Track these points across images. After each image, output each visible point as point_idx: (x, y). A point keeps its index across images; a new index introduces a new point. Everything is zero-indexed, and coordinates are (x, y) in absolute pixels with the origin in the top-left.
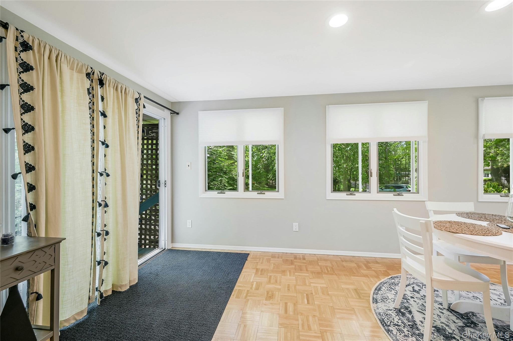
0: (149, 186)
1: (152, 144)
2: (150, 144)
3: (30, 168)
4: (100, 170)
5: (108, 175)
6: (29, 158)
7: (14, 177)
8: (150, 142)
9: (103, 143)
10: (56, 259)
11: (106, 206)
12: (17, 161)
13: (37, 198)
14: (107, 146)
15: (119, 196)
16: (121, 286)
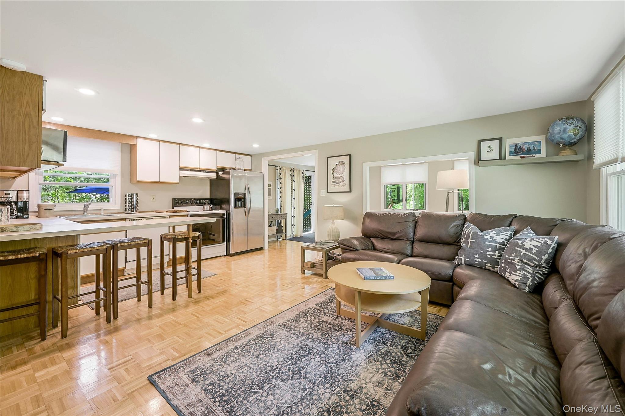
0: (307, 193)
1: (308, 185)
2: (307, 185)
3: (281, 188)
4: (293, 197)
5: (295, 199)
6: (280, 185)
7: (278, 189)
8: (307, 184)
9: (294, 189)
10: (286, 216)
11: (294, 208)
12: (278, 186)
13: (282, 195)
14: (295, 190)
15: (298, 205)
16: (298, 235)
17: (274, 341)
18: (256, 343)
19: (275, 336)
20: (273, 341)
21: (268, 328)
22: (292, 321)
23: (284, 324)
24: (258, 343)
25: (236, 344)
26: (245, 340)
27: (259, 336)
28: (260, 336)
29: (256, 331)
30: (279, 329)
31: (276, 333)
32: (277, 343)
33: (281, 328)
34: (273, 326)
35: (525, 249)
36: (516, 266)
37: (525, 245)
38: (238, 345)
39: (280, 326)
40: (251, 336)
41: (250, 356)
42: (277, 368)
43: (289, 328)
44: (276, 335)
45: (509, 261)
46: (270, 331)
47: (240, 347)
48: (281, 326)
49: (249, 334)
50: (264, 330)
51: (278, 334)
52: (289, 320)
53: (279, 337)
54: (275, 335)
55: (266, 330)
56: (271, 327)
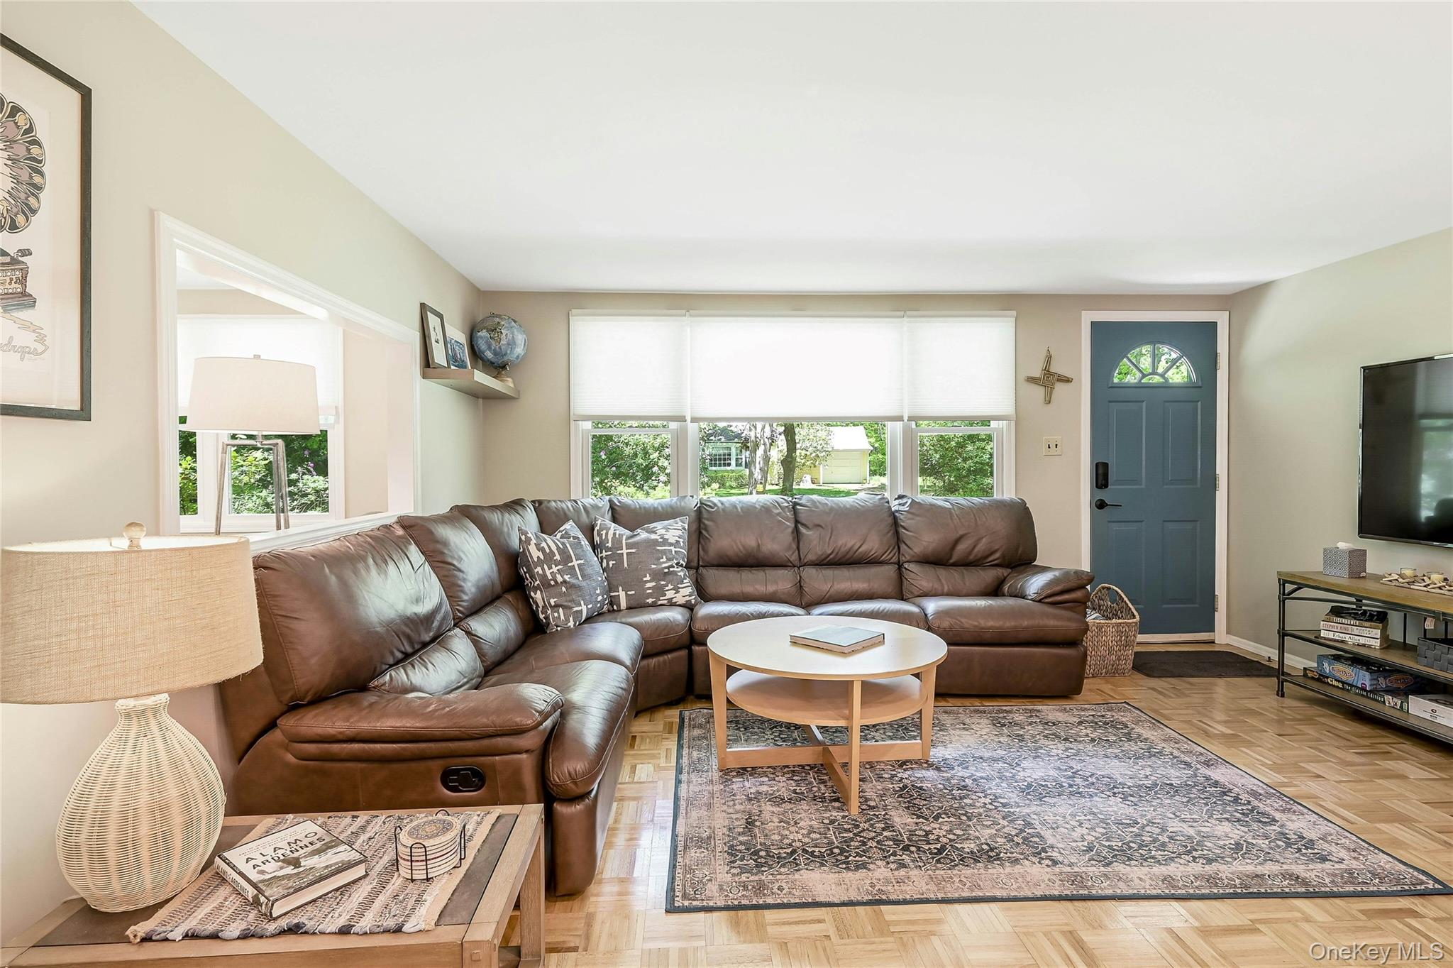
17: (1094, 834)
18: (1147, 849)
19: (1086, 844)
20: (1097, 835)
21: (1094, 869)
22: (1002, 855)
23: (1036, 860)
24: (1141, 846)
25: (1210, 869)
26: (1182, 868)
27: (1133, 863)
28: (1129, 859)
29: (1141, 879)
30: (1062, 852)
31: (1078, 847)
32: (1090, 826)
33: (1054, 854)
34: (1076, 869)
35: (671, 545)
36: (679, 574)
37: (667, 539)
38: (1203, 864)
39: (1052, 860)
40: (1158, 870)
41: (1170, 830)
42: (1115, 793)
43: (1031, 841)
44: (1080, 844)
45: (666, 570)
46: (1094, 860)
47: (1196, 858)
48: (1049, 858)
49: (1165, 879)
50: (1110, 869)
51: (1074, 844)
52: (1012, 862)
53: (1076, 835)
54: (1083, 846)
55: (1103, 866)
56: (1084, 869)
